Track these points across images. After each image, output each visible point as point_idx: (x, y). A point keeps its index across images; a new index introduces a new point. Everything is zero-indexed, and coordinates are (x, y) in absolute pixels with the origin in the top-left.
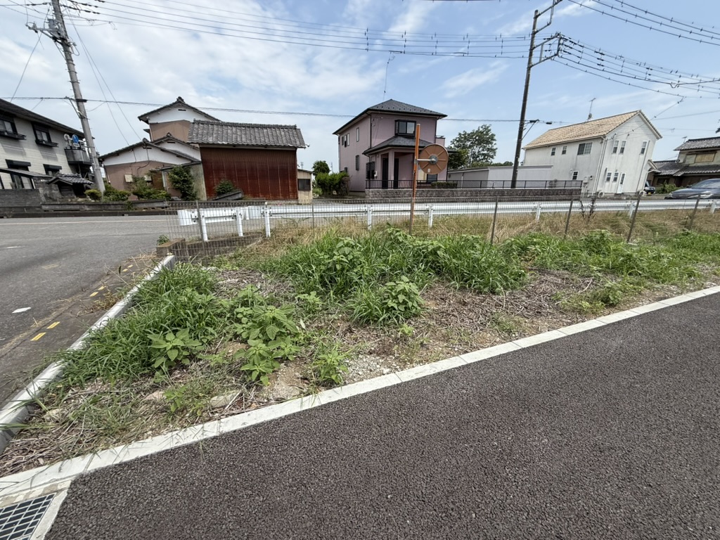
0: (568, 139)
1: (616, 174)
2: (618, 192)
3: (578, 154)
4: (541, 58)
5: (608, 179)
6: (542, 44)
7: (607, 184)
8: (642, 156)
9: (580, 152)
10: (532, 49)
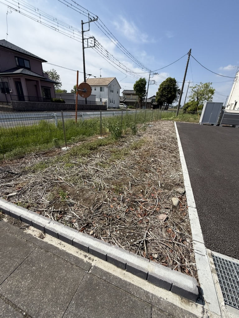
0: (95, 84)
1: (113, 100)
2: (114, 107)
3: (100, 91)
4: (88, 45)
5: (111, 102)
6: (88, 39)
7: (111, 103)
8: (118, 94)
9: (101, 90)
10: (83, 39)
